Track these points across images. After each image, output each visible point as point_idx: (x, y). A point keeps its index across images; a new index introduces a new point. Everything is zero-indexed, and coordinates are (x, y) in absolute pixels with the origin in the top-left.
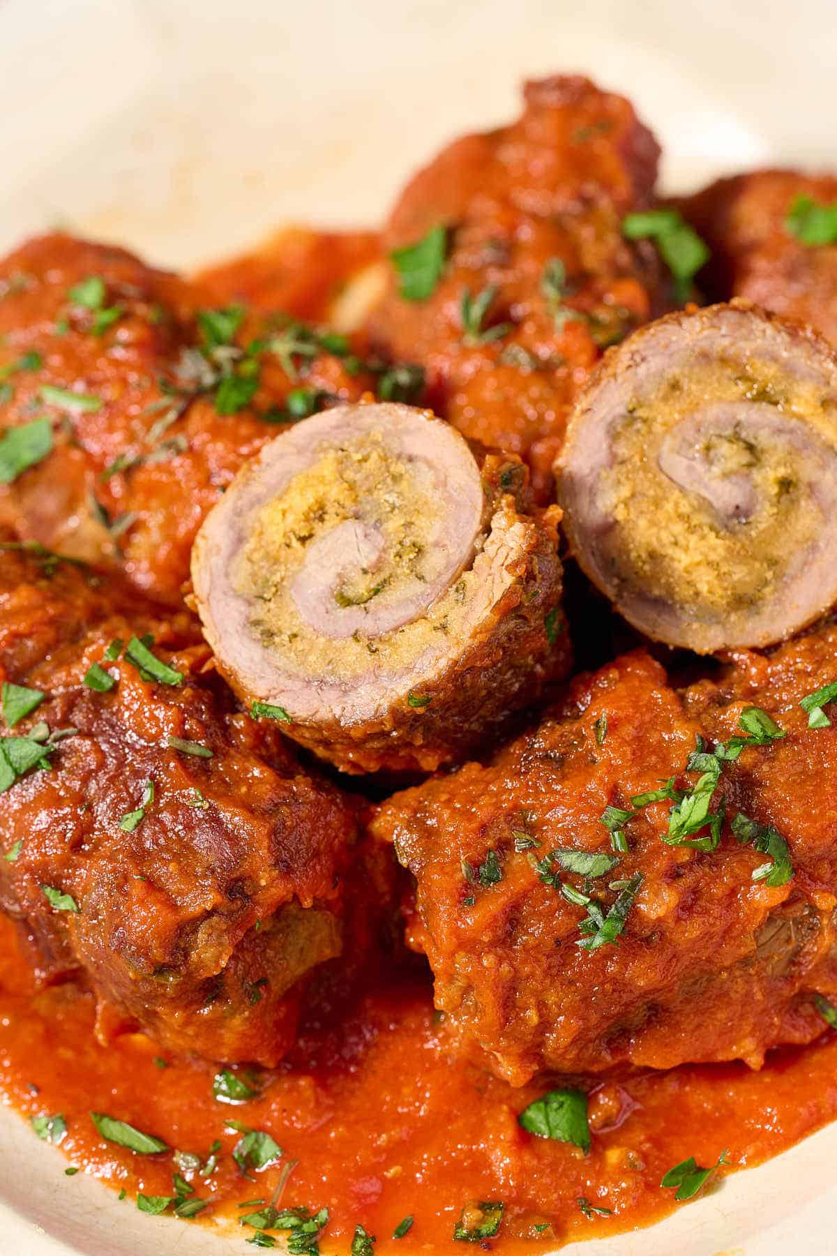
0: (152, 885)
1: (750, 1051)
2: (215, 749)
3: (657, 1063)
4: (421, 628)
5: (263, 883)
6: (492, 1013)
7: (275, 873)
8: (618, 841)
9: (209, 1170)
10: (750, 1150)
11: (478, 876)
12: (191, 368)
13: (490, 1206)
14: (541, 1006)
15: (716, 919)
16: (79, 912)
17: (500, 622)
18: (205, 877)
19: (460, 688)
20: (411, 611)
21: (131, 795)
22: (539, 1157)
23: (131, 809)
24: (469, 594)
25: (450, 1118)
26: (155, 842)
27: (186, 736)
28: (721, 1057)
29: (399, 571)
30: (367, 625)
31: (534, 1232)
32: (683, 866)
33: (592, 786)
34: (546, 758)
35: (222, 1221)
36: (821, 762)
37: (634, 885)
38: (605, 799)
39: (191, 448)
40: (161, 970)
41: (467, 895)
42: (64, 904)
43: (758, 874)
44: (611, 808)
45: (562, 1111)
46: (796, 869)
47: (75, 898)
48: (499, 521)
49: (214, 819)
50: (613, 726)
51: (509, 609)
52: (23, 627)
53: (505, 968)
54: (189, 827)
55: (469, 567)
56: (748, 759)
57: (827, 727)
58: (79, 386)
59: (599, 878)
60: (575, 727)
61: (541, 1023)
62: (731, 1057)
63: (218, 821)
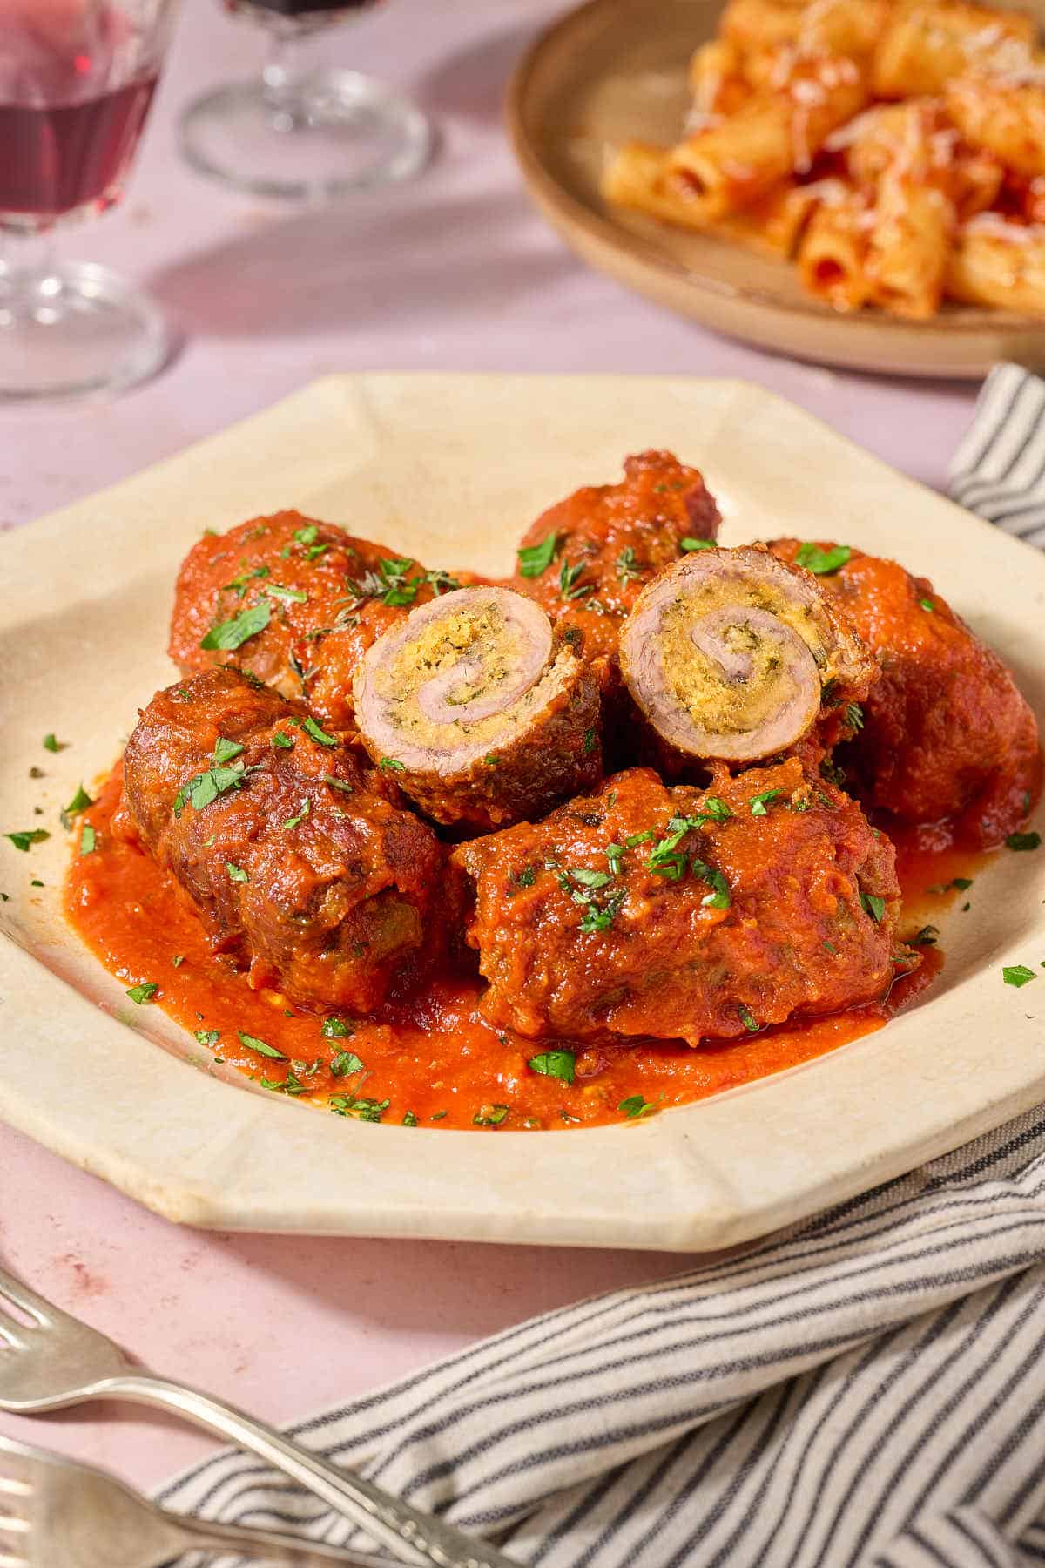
0: (300, 858)
1: (689, 1034)
2: (352, 786)
3: (624, 1029)
4: (500, 719)
5: (375, 866)
6: (517, 972)
7: (384, 861)
8: (614, 866)
9: (311, 1072)
10: (682, 1095)
11: (518, 880)
12: (370, 583)
13: (500, 1107)
14: (550, 973)
15: (675, 927)
16: (249, 881)
17: (552, 717)
18: (336, 856)
19: (521, 757)
20: (495, 708)
21: (294, 808)
22: (537, 1083)
23: (293, 817)
24: (535, 700)
25: (480, 1057)
26: (307, 836)
27: (336, 776)
28: (670, 1035)
29: (490, 685)
30: (466, 716)
31: (528, 1125)
32: (656, 888)
33: (601, 831)
34: (573, 815)
35: (316, 1102)
36: (757, 837)
37: (622, 895)
38: (609, 839)
39: (363, 623)
40: (298, 914)
41: (510, 890)
42: (240, 876)
43: (706, 900)
44: (612, 845)
45: (557, 1061)
46: (733, 901)
47: (247, 873)
48: (559, 659)
49: (348, 825)
50: (621, 799)
51: (560, 709)
52: (235, 709)
53: (529, 942)
54: (329, 829)
55: (537, 684)
56: (709, 827)
57: (764, 815)
58: (294, 587)
59: (597, 889)
60: (596, 800)
61: (548, 986)
62: (678, 1036)
63: (351, 827)
